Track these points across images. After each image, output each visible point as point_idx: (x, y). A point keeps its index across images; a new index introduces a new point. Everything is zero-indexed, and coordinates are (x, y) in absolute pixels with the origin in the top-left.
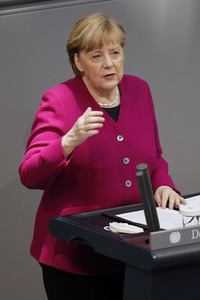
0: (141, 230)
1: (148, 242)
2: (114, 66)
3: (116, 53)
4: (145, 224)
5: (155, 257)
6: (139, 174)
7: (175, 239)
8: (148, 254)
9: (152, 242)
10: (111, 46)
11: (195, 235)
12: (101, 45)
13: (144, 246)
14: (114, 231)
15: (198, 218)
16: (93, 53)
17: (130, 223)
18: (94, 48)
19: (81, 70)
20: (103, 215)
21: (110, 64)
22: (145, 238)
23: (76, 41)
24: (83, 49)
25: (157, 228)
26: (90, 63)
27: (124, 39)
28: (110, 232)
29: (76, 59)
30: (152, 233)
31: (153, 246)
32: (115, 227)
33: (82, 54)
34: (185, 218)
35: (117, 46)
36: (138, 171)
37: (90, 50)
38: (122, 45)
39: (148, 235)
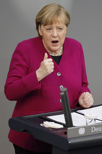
0: (62, 126)
1: (66, 133)
3: (60, 28)
4: (65, 123)
5: (70, 142)
6: (62, 94)
7: (82, 132)
8: (66, 140)
9: (68, 133)
10: (58, 25)
11: (93, 130)
13: (64, 136)
14: (46, 126)
15: (95, 120)
16: (47, 27)
19: (41, 35)
20: (40, 117)
22: (64, 131)
25: (71, 125)
26: (45, 32)
28: (44, 127)
29: (39, 27)
30: (68, 128)
31: (69, 136)
32: (47, 124)
34: (88, 120)
35: (62, 25)
36: (61, 92)
39: (66, 129)
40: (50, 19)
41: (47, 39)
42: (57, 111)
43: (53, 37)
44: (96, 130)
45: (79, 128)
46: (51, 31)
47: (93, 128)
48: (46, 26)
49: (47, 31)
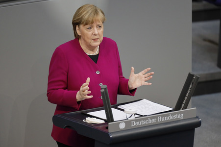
0: (103, 122)
1: (107, 128)
2: (99, 34)
3: (100, 27)
4: (106, 118)
5: (111, 136)
6: (102, 91)
7: (122, 126)
8: (107, 135)
9: (109, 128)
11: (133, 125)
12: (92, 22)
13: (106, 130)
14: (88, 122)
15: (135, 115)
16: (88, 26)
17: (97, 118)
18: (89, 24)
19: (80, 35)
21: (96, 32)
22: (106, 126)
23: (78, 19)
24: (82, 23)
25: (112, 121)
26: (86, 31)
27: (104, 19)
28: (86, 123)
29: (77, 28)
30: (109, 123)
31: (110, 130)
32: (89, 120)
33: (81, 26)
34: (128, 115)
35: (100, 23)
36: (102, 89)
37: (86, 24)
38: (103, 23)
39: (107, 124)
40: (90, 19)
41: (88, 38)
42: (98, 107)
43: (94, 35)
44: (135, 124)
45: (120, 123)
46: (92, 29)
47: (133, 123)
48: (86, 26)
49: (88, 30)
